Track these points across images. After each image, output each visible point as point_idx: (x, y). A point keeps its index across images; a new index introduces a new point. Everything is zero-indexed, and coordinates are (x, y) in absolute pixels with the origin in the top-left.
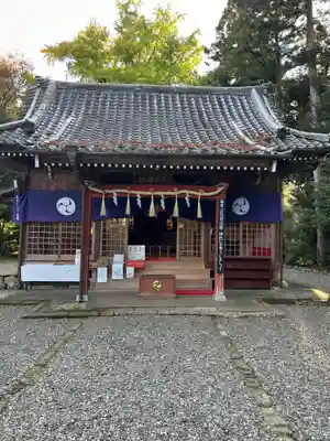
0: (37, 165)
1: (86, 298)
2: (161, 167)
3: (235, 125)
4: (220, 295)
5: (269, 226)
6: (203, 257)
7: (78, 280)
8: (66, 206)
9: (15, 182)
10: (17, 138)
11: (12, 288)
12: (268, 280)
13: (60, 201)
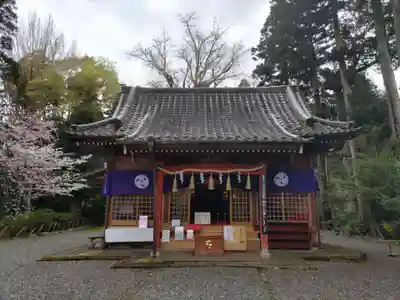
0: (125, 152)
1: (158, 254)
2: (215, 151)
3: (273, 116)
4: (265, 253)
5: (306, 195)
6: (251, 222)
7: (152, 240)
8: (142, 182)
9: (105, 164)
10: (108, 132)
11: (98, 248)
12: (307, 241)
13: (137, 178)
